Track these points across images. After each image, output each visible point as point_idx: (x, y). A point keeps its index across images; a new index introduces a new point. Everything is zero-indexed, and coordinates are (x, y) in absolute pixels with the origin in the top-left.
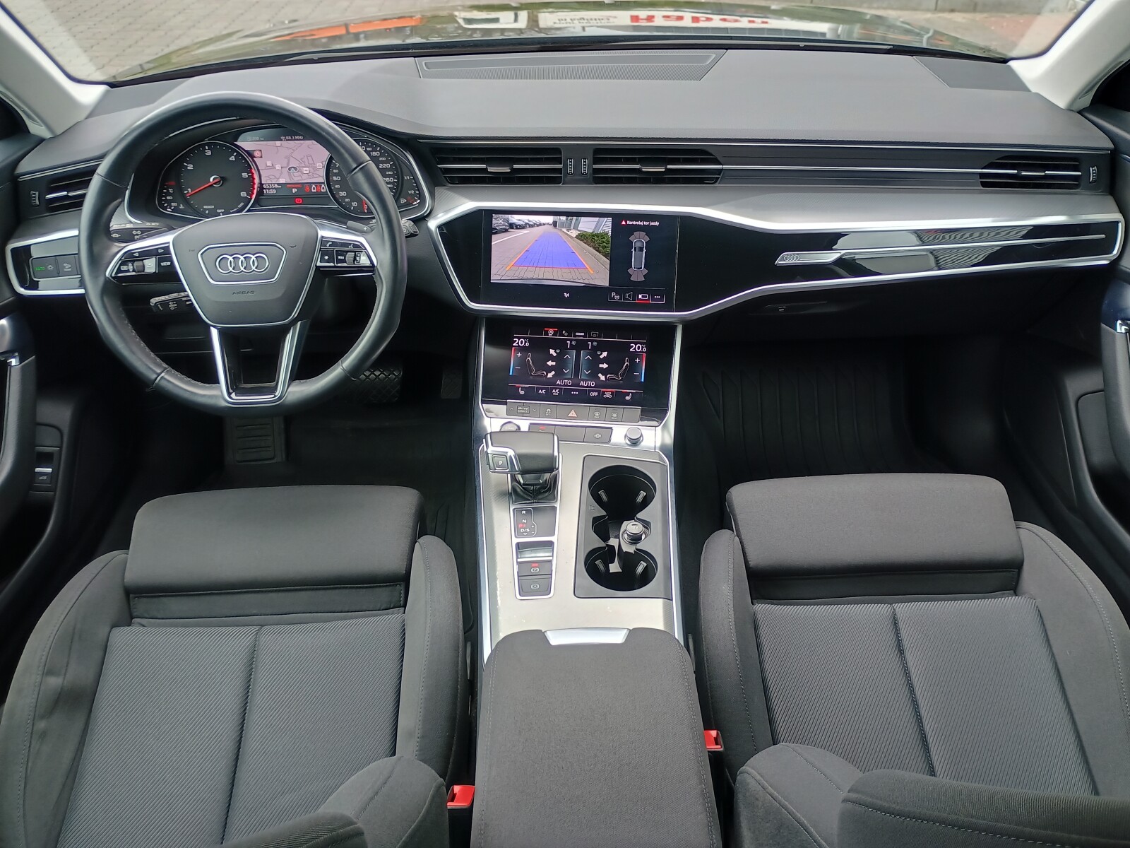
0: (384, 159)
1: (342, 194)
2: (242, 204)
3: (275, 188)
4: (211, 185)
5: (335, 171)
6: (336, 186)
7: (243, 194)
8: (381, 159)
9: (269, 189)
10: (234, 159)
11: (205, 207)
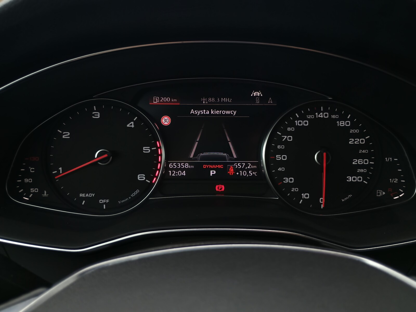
0: (357, 131)
1: (287, 180)
2: (137, 191)
3: (184, 169)
4: (96, 163)
5: (279, 147)
6: (280, 169)
7: (141, 177)
8: (352, 131)
9: (177, 170)
10: (133, 126)
11: (82, 195)
